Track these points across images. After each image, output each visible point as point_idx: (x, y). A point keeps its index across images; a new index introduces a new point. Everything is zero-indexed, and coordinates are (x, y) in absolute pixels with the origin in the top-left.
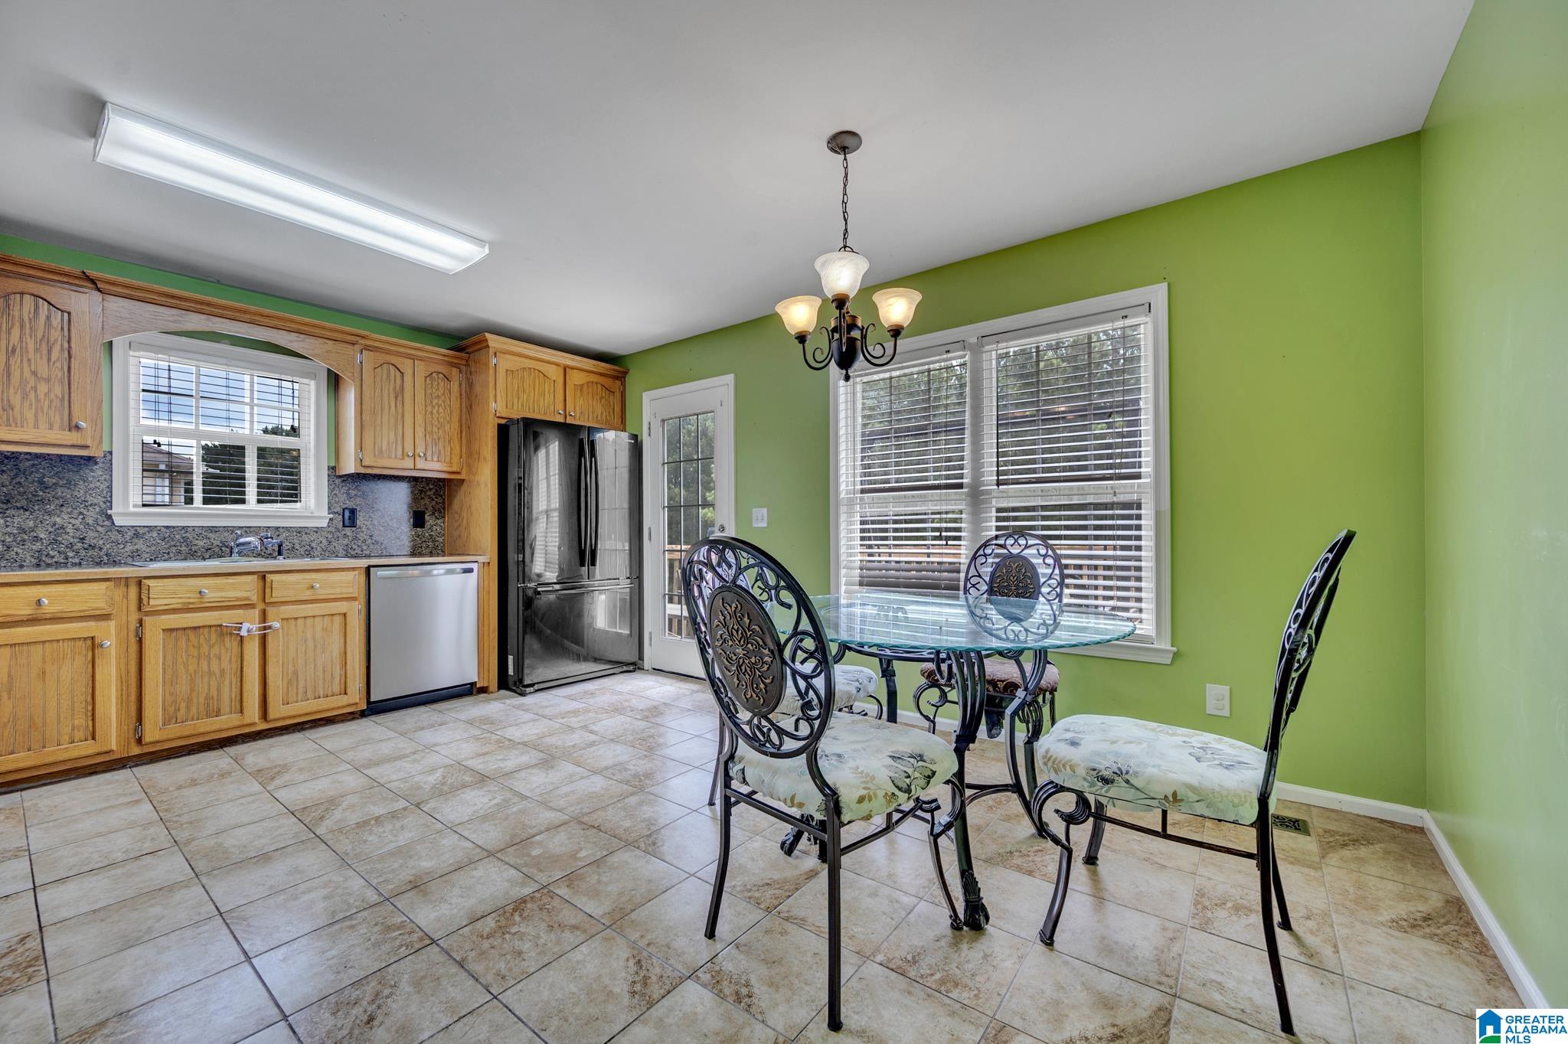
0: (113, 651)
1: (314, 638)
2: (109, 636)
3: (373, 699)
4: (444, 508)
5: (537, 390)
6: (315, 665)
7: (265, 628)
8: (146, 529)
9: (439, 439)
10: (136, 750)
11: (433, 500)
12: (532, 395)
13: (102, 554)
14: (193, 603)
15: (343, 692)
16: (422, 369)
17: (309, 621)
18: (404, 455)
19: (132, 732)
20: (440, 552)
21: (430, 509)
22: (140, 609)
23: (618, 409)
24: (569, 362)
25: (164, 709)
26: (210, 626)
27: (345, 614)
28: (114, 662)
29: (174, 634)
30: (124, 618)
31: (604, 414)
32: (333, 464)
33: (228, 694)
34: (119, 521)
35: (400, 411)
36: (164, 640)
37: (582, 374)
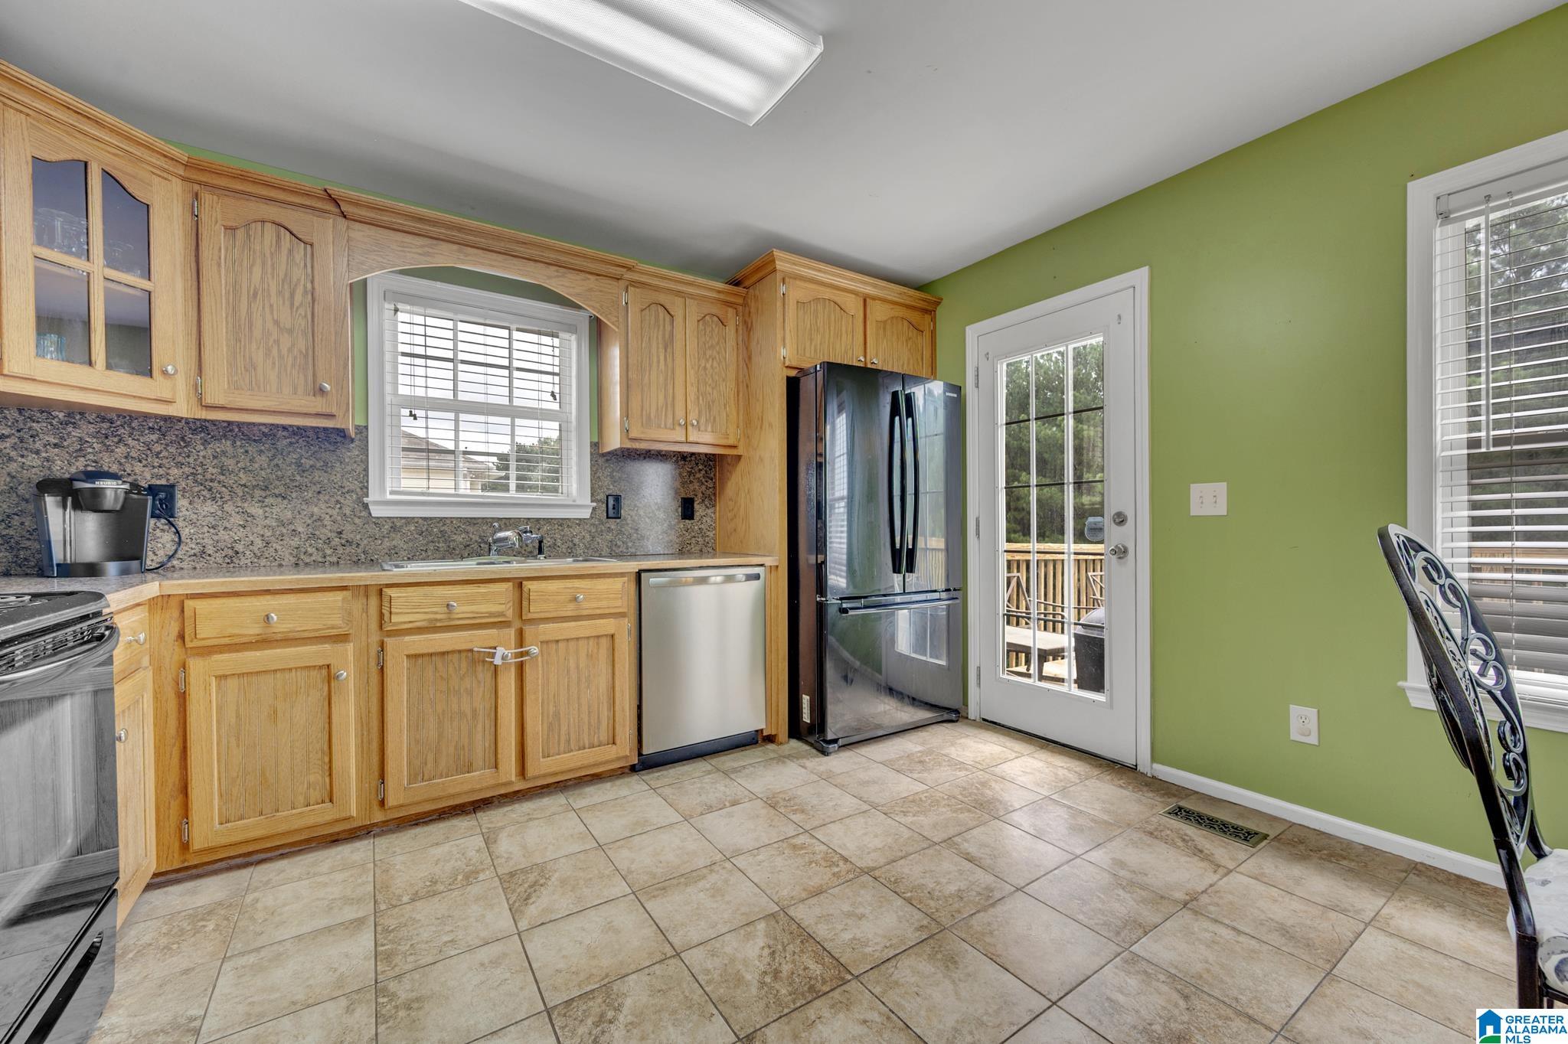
0: (351, 686)
1: (578, 667)
2: (348, 663)
3: (645, 752)
4: (715, 494)
5: (832, 328)
6: (580, 705)
7: (522, 654)
8: (403, 521)
9: (713, 402)
10: (378, 816)
11: (703, 484)
12: (827, 336)
13: (359, 551)
14: (440, 620)
15: (611, 741)
16: (694, 311)
17: (572, 644)
18: (675, 424)
19: (374, 792)
20: (710, 550)
21: (700, 495)
22: (381, 627)
23: (927, 353)
24: (869, 290)
25: (409, 763)
26: (460, 652)
27: (612, 636)
28: (352, 698)
29: (420, 661)
30: (364, 638)
31: (911, 361)
32: (596, 440)
33: (481, 743)
34: (376, 512)
35: (670, 365)
36: (408, 669)
37: (888, 306)
